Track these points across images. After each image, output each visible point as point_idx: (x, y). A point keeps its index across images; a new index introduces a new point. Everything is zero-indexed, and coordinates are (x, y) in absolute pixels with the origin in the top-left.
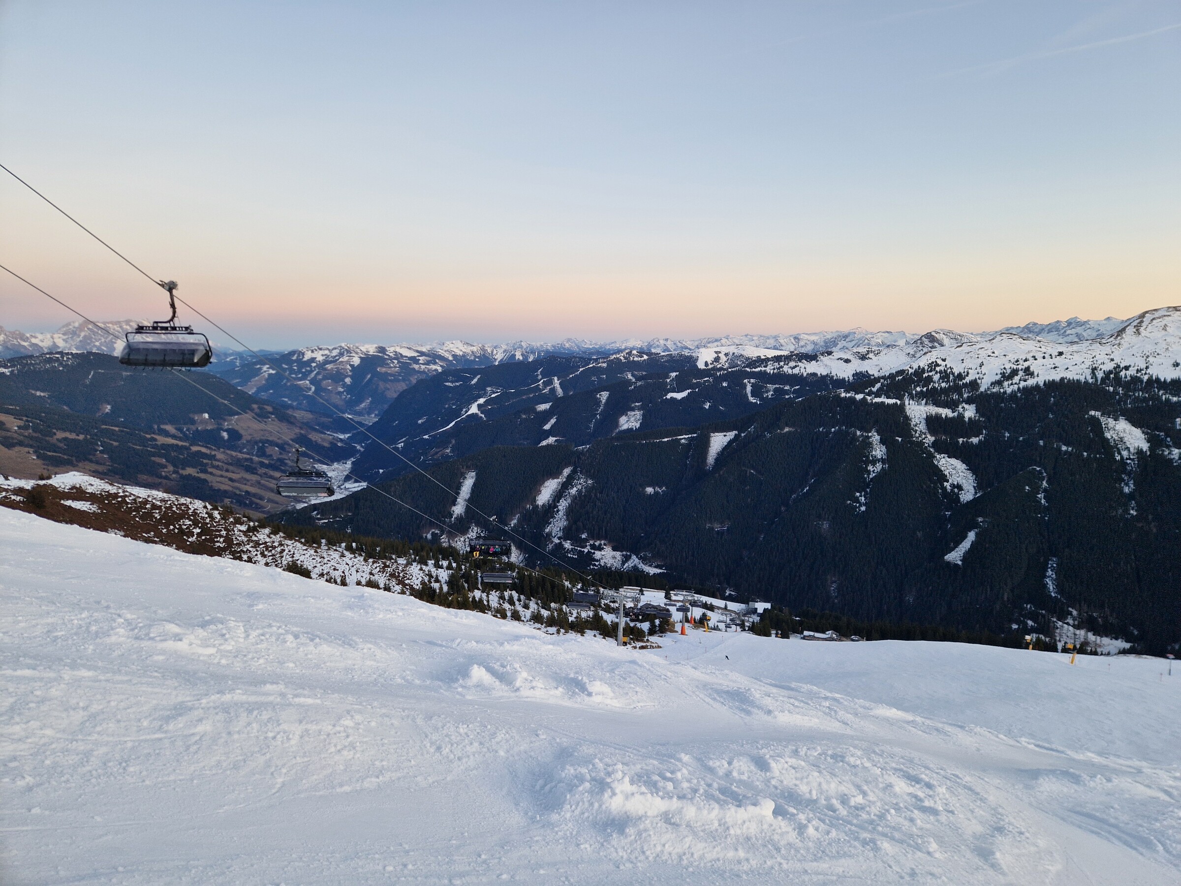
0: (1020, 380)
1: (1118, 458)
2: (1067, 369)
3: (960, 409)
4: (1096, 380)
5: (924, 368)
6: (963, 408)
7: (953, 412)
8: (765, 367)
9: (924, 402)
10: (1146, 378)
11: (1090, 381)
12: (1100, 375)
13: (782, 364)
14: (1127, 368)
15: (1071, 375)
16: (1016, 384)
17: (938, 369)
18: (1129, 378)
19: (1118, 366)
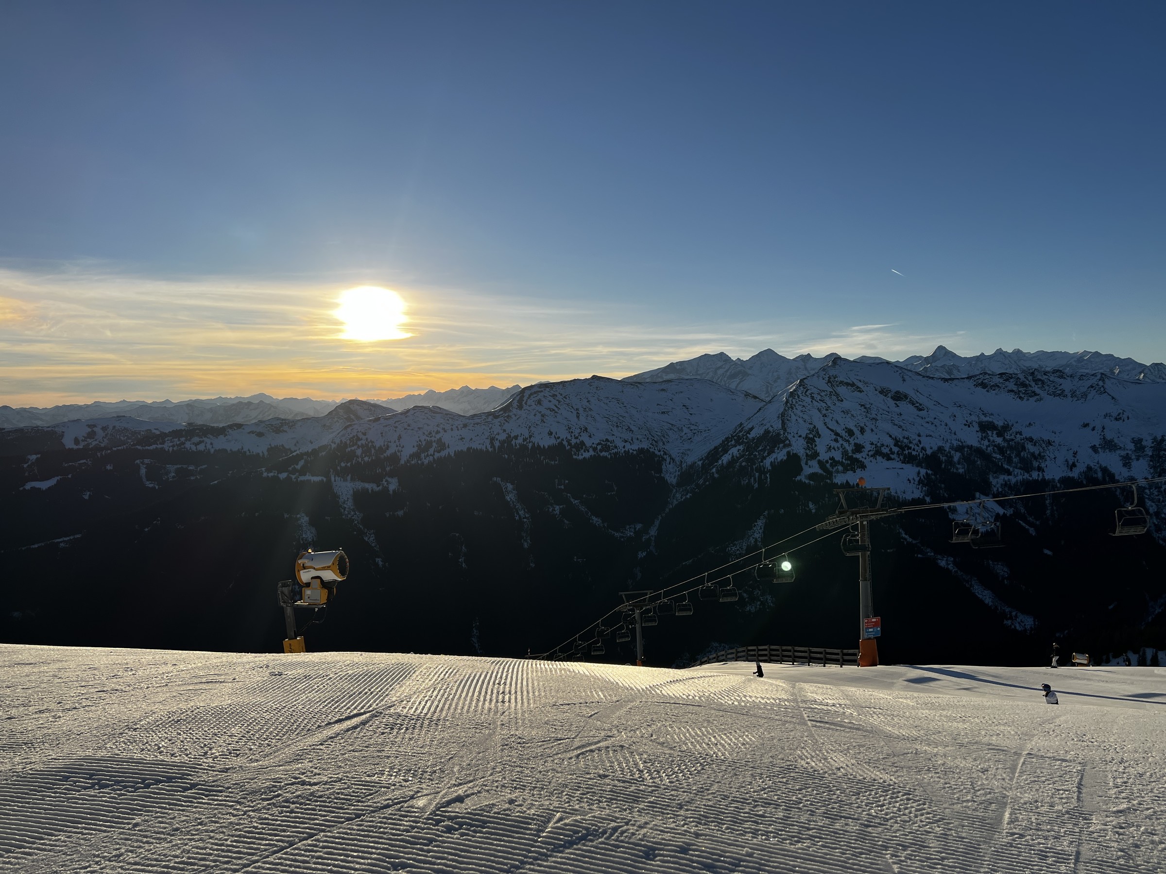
0: (434, 452)
1: (517, 518)
2: (471, 439)
3: (384, 482)
4: (495, 449)
5: (346, 442)
6: (387, 481)
7: (378, 486)
8: (163, 443)
9: (349, 478)
10: (530, 445)
11: (490, 450)
12: (497, 444)
13: (183, 439)
14: (516, 437)
15: (475, 446)
16: (431, 455)
17: (359, 443)
18: (518, 446)
19: (510, 436)
